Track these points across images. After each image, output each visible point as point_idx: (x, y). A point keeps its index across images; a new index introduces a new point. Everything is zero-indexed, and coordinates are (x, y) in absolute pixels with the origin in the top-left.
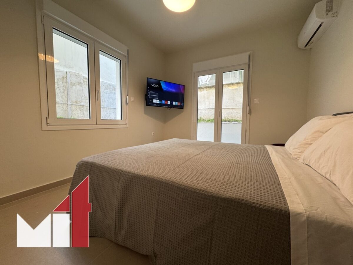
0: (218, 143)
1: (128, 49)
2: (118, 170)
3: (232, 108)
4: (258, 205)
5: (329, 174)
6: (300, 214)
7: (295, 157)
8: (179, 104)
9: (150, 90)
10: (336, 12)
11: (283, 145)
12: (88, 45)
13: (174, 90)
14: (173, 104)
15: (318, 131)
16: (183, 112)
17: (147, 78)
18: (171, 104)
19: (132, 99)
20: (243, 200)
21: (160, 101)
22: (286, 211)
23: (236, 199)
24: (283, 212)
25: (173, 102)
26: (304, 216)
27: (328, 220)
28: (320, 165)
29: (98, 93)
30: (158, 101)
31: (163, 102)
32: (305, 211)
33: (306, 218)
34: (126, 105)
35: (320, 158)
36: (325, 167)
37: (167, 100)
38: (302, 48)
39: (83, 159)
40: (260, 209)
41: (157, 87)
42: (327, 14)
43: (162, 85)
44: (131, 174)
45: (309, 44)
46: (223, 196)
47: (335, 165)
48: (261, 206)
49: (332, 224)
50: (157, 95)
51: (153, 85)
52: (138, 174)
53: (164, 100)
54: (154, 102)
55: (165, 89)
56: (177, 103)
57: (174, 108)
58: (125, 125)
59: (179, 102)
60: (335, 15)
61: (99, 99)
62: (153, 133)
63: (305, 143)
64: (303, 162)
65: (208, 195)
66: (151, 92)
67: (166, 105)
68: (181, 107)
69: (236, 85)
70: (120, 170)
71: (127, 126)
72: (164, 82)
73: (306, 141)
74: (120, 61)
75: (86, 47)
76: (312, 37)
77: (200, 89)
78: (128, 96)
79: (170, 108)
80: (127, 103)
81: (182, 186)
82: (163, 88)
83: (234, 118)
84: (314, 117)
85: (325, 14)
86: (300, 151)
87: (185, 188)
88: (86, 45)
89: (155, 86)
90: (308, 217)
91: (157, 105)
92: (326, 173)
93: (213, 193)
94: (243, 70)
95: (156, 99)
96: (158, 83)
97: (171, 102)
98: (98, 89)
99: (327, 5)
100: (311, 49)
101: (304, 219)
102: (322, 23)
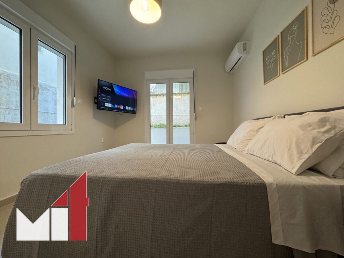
0: (171, 145)
1: (76, 46)
2: (98, 177)
3: (176, 115)
4: (245, 184)
5: (271, 157)
6: (272, 183)
7: (239, 150)
8: (132, 109)
9: (101, 93)
10: (248, 52)
11: (226, 143)
12: (21, 30)
13: (126, 95)
14: (126, 109)
15: (251, 130)
16: (136, 117)
17: (98, 80)
18: (124, 109)
19: (79, 101)
20: (234, 182)
21: (112, 105)
22: (264, 184)
23: (229, 182)
24: (262, 184)
25: (126, 107)
26: (274, 184)
27: (287, 184)
28: (262, 152)
29: (34, 91)
30: (110, 105)
31: (116, 106)
32: (273, 181)
33: (276, 185)
34: (72, 107)
35: (261, 147)
36: (267, 153)
37: (119, 104)
38: (228, 72)
39: (32, 173)
40: (247, 186)
41: (109, 90)
42: (244, 52)
43: (115, 89)
44: (118, 180)
45: (233, 70)
46: (219, 183)
47: (274, 151)
48: (247, 184)
49: (290, 185)
50: (109, 99)
51: (105, 88)
52: (127, 178)
53: (116, 104)
54: (106, 106)
55: (117, 93)
56: (130, 108)
57: (127, 113)
58: (71, 131)
59: (132, 107)
60: (248, 53)
61: (35, 97)
62: (102, 139)
63: (244, 139)
64: (247, 153)
65: (206, 184)
66: (102, 95)
67: (119, 109)
68: (133, 112)
69: (178, 95)
70: (101, 177)
71: (73, 132)
72: (117, 86)
73: (245, 138)
74: (65, 56)
75: (19, 32)
76: (235, 65)
77: (152, 95)
78: (75, 97)
79: (123, 113)
80: (73, 105)
81: (180, 181)
82: (116, 92)
83: (177, 124)
84: (244, 122)
85: (242, 51)
86: (242, 145)
87: (184, 182)
88: (19, 30)
89: (107, 89)
90: (277, 185)
91: (109, 109)
92: (268, 157)
93: (210, 182)
94: (189, 83)
95: (108, 103)
96: (111, 86)
97: (124, 107)
98: (34, 86)
99: (243, 46)
100: (233, 73)
101: (275, 186)
102: (241, 57)
